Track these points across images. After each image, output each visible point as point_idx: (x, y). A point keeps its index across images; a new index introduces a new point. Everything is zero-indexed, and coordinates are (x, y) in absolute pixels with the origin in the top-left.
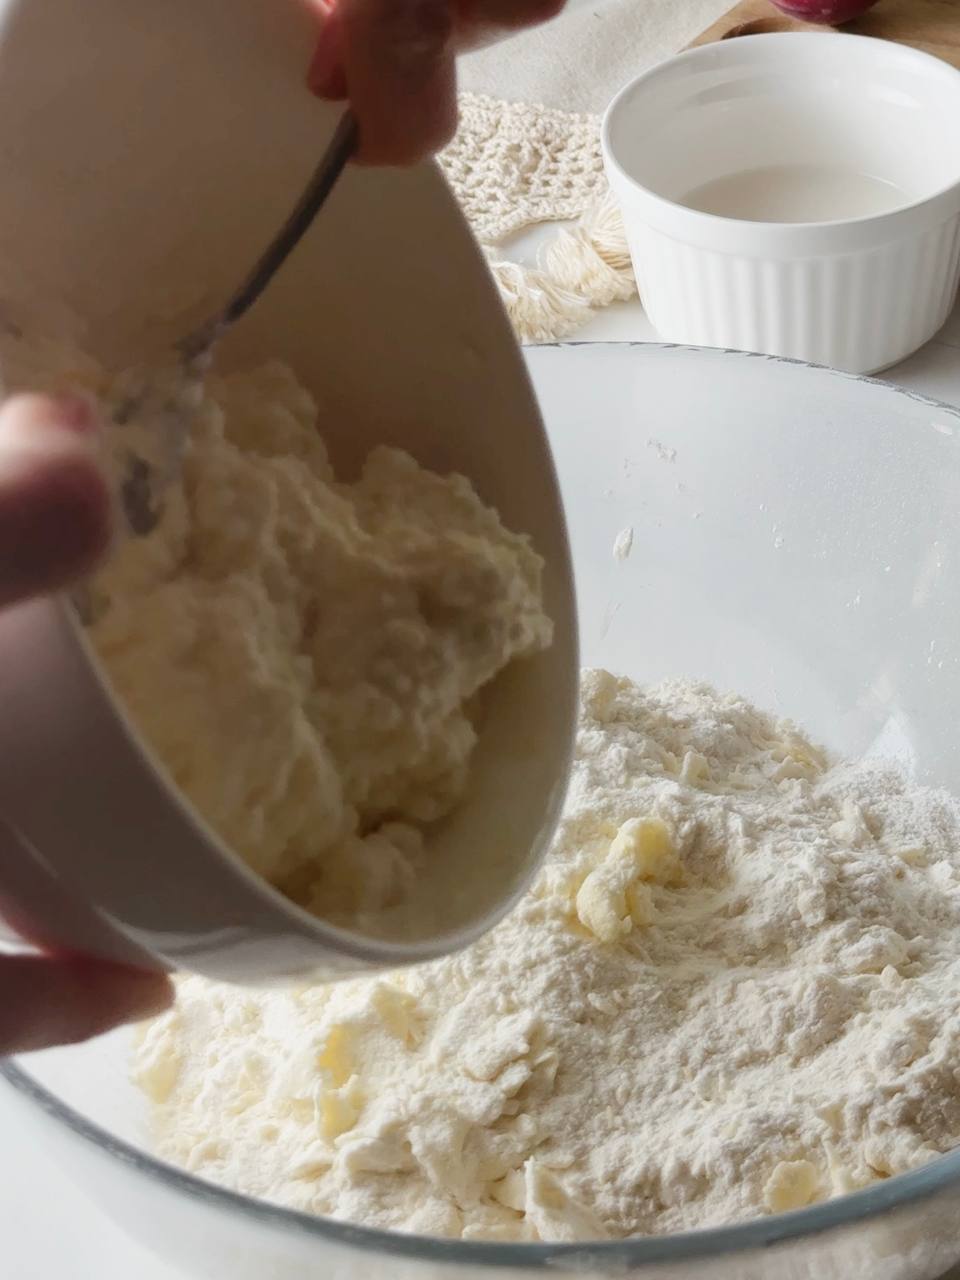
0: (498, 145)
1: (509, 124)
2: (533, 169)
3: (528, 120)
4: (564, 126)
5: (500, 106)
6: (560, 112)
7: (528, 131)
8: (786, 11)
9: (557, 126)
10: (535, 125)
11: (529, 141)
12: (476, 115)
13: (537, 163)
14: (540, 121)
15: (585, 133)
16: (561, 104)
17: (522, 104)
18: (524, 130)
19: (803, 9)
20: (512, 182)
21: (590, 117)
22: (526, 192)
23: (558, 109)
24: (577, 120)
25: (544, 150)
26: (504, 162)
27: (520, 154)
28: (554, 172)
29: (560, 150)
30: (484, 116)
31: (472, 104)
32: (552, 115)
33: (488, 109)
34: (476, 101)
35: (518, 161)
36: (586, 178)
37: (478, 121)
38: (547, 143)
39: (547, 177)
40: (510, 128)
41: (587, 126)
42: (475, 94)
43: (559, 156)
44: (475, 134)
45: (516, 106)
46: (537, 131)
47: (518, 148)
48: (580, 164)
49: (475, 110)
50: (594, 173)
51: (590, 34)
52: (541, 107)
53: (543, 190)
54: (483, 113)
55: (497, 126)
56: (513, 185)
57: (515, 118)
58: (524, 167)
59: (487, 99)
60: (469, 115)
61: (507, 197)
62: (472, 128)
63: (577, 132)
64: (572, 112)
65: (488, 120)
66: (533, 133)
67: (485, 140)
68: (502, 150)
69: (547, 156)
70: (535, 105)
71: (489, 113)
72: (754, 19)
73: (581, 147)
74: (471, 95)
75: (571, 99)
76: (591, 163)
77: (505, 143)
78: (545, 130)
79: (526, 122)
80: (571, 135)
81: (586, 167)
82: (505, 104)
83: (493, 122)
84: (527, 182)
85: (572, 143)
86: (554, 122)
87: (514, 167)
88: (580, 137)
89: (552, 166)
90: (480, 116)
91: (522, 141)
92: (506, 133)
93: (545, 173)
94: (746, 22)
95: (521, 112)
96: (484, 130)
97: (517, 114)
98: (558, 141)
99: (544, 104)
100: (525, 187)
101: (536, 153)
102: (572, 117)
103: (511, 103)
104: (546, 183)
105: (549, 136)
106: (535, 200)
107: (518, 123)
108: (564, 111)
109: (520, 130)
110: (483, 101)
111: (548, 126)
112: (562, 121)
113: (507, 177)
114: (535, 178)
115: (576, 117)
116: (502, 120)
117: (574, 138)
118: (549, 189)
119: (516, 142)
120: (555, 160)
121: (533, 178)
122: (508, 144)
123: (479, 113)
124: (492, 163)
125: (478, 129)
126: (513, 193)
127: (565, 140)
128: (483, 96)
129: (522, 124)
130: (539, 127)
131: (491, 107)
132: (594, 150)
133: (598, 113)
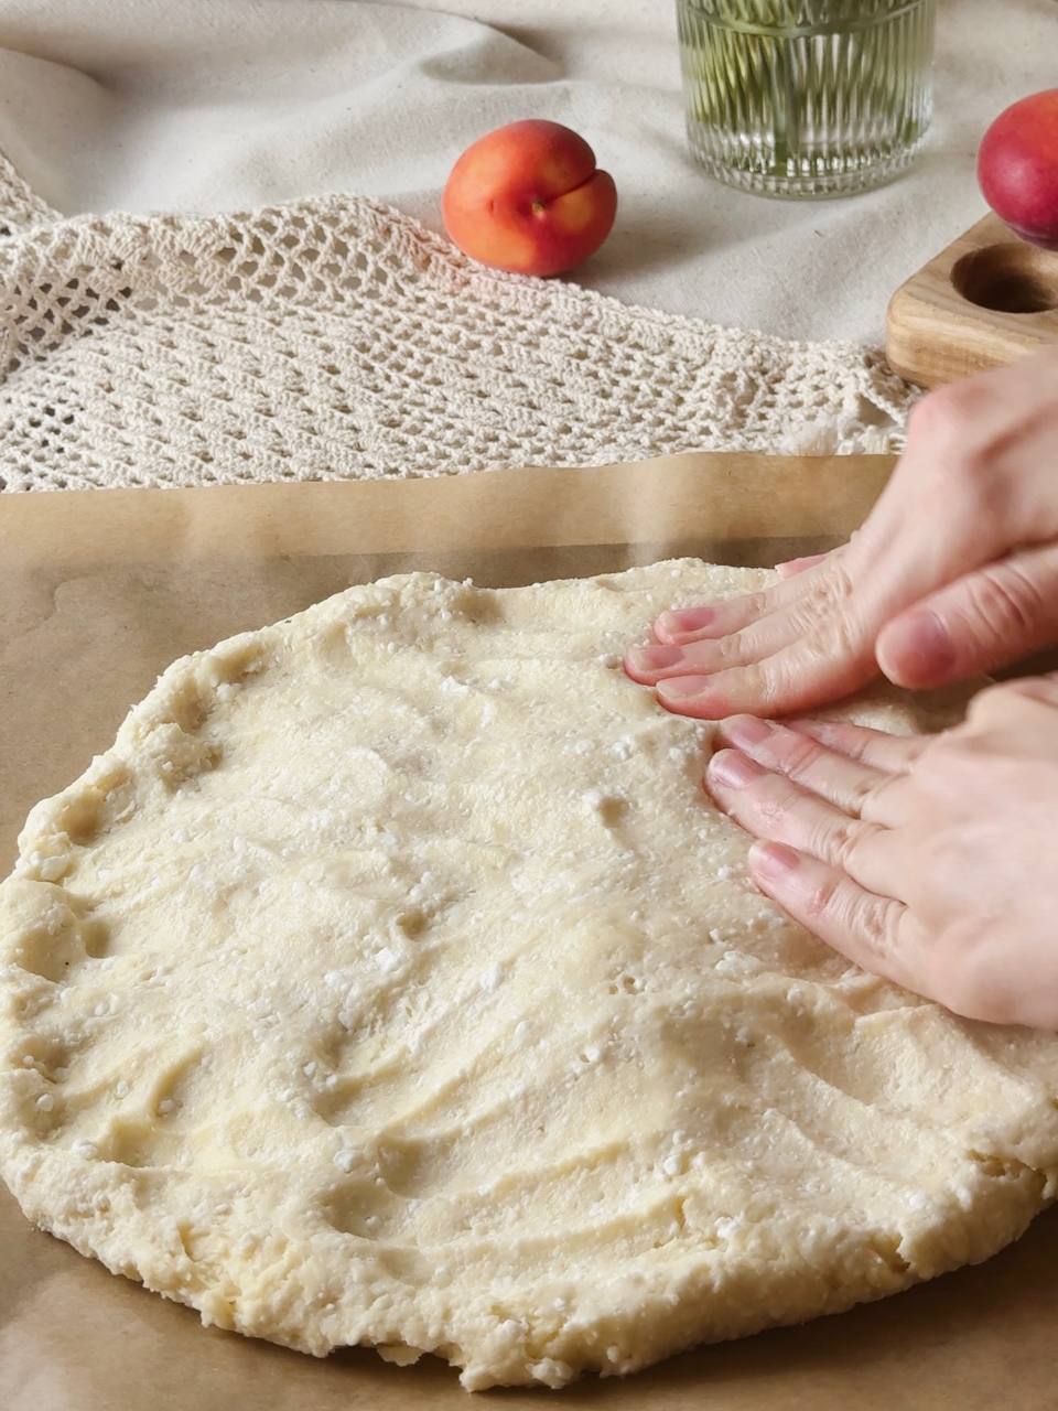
0: (712, 374)
1: (724, 350)
2: (749, 400)
3: (744, 346)
4: (784, 354)
5: (714, 331)
6: (778, 340)
7: (744, 358)
8: (1026, 237)
9: (775, 355)
10: (751, 352)
11: (744, 369)
12: (688, 340)
13: (754, 393)
14: (757, 348)
15: (805, 363)
16: (780, 330)
17: (738, 329)
18: (739, 358)
19: (1044, 236)
20: (726, 414)
21: (811, 345)
22: (741, 426)
23: (776, 335)
24: (796, 349)
25: (760, 381)
26: (718, 392)
27: (735, 384)
28: (771, 405)
29: (777, 380)
30: (698, 343)
31: (684, 328)
32: (770, 342)
33: (701, 334)
34: (688, 324)
35: (732, 390)
36: (806, 413)
37: (691, 346)
38: (764, 373)
39: (764, 410)
40: (724, 355)
41: (808, 355)
42: (687, 318)
43: (777, 387)
44: (687, 361)
45: (731, 331)
46: (754, 359)
47: (733, 377)
48: (799, 397)
49: (687, 335)
50: (815, 408)
51: (811, 253)
52: (758, 333)
53: (759, 425)
54: (696, 338)
55: (710, 353)
56: (727, 417)
57: (730, 344)
58: (740, 398)
59: (701, 323)
60: (681, 340)
61: (721, 431)
62: (684, 354)
63: (797, 362)
64: (792, 339)
65: (701, 345)
66: (750, 362)
67: (698, 367)
68: (716, 379)
69: (763, 387)
70: (752, 331)
71: (702, 338)
72: (988, 245)
73: (800, 378)
74: (683, 317)
75: (791, 325)
76: (811, 397)
77: (719, 372)
78: (763, 358)
79: (742, 350)
80: (790, 365)
81: (805, 400)
82: (719, 328)
83: (706, 347)
84: (742, 414)
85: (790, 374)
86: (772, 349)
87: (728, 398)
88: (800, 368)
89: (769, 398)
90: (693, 342)
91: (737, 369)
92: (720, 361)
93: (762, 405)
94: (981, 247)
95: (736, 338)
96: (696, 356)
97: (733, 340)
98: (776, 370)
99: (762, 330)
100: (740, 420)
101: (752, 383)
102: (791, 344)
103: (725, 328)
104: (762, 417)
105: (767, 365)
106: (751, 435)
107: (732, 350)
108: (783, 338)
109: (735, 357)
110: (695, 324)
111: (765, 353)
112: (780, 349)
113: (721, 409)
114: (751, 410)
115: (795, 345)
116: (717, 347)
117: (793, 367)
118: (765, 423)
119: (730, 370)
120: (772, 392)
121: (748, 411)
122: (723, 372)
123: (691, 338)
124: (705, 393)
125: (690, 356)
126: (727, 427)
127: (784, 370)
128: (696, 320)
129: (738, 351)
130: (755, 354)
131: (705, 331)
132: (815, 383)
133: (817, 341)
